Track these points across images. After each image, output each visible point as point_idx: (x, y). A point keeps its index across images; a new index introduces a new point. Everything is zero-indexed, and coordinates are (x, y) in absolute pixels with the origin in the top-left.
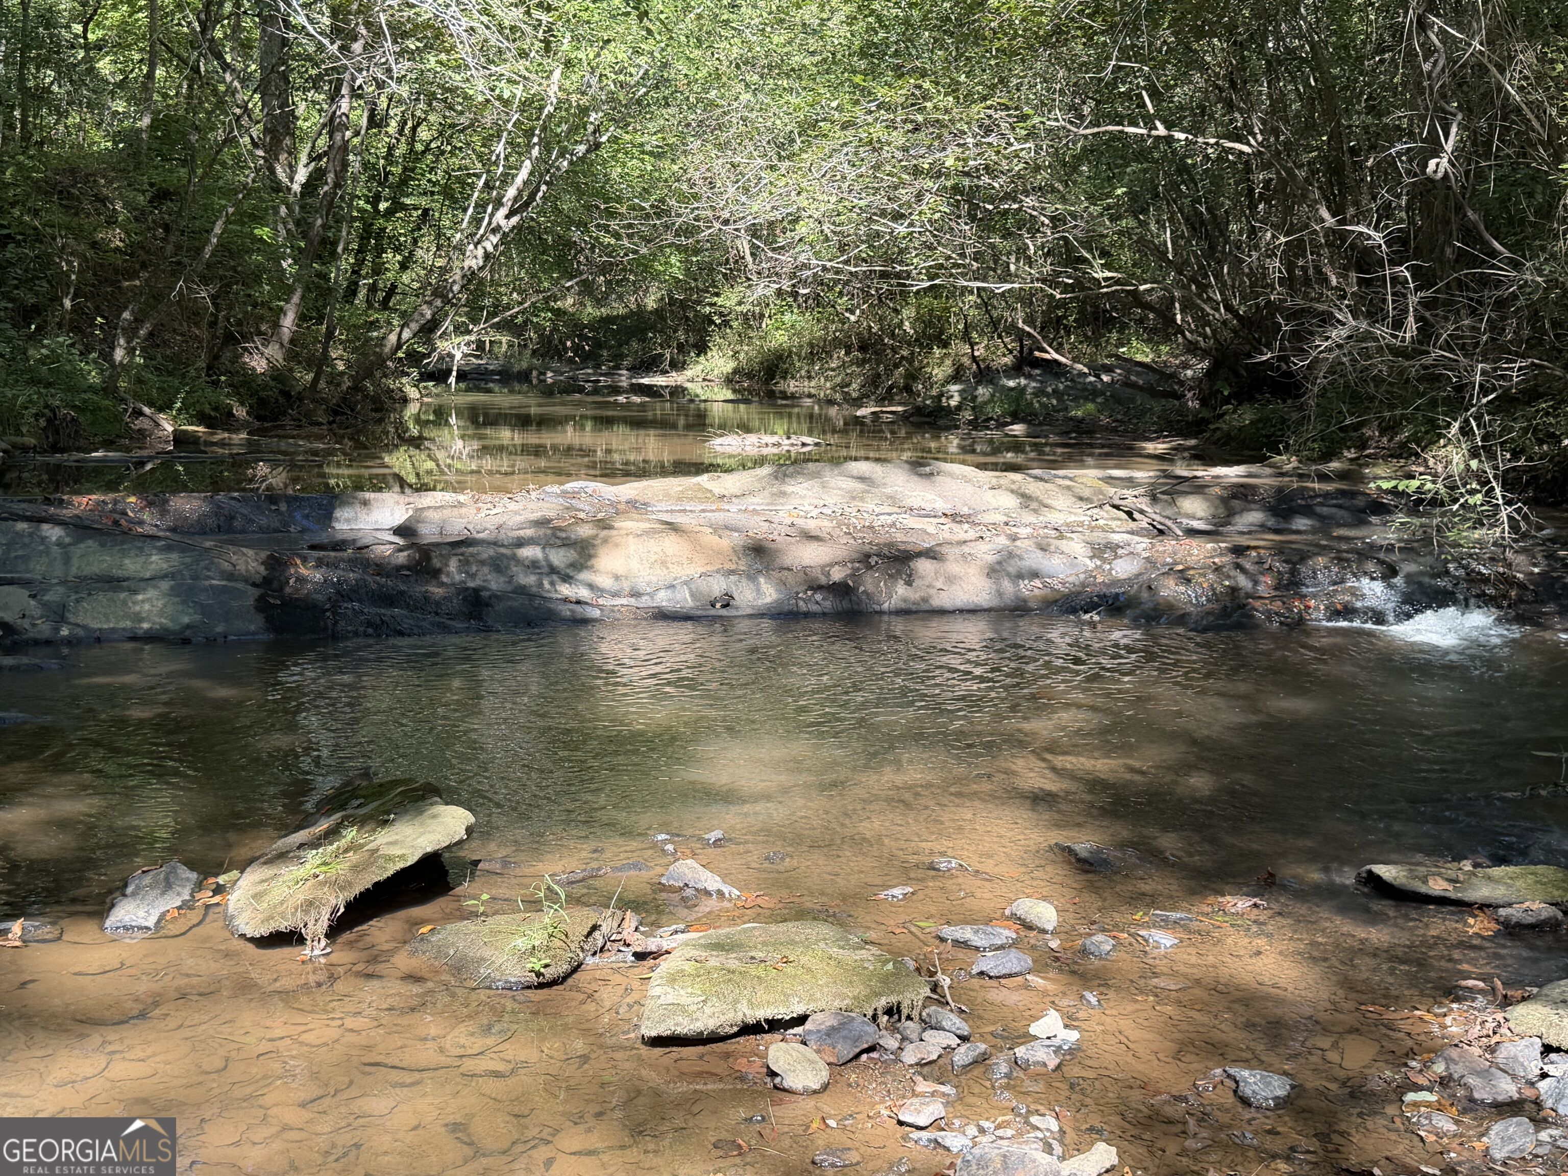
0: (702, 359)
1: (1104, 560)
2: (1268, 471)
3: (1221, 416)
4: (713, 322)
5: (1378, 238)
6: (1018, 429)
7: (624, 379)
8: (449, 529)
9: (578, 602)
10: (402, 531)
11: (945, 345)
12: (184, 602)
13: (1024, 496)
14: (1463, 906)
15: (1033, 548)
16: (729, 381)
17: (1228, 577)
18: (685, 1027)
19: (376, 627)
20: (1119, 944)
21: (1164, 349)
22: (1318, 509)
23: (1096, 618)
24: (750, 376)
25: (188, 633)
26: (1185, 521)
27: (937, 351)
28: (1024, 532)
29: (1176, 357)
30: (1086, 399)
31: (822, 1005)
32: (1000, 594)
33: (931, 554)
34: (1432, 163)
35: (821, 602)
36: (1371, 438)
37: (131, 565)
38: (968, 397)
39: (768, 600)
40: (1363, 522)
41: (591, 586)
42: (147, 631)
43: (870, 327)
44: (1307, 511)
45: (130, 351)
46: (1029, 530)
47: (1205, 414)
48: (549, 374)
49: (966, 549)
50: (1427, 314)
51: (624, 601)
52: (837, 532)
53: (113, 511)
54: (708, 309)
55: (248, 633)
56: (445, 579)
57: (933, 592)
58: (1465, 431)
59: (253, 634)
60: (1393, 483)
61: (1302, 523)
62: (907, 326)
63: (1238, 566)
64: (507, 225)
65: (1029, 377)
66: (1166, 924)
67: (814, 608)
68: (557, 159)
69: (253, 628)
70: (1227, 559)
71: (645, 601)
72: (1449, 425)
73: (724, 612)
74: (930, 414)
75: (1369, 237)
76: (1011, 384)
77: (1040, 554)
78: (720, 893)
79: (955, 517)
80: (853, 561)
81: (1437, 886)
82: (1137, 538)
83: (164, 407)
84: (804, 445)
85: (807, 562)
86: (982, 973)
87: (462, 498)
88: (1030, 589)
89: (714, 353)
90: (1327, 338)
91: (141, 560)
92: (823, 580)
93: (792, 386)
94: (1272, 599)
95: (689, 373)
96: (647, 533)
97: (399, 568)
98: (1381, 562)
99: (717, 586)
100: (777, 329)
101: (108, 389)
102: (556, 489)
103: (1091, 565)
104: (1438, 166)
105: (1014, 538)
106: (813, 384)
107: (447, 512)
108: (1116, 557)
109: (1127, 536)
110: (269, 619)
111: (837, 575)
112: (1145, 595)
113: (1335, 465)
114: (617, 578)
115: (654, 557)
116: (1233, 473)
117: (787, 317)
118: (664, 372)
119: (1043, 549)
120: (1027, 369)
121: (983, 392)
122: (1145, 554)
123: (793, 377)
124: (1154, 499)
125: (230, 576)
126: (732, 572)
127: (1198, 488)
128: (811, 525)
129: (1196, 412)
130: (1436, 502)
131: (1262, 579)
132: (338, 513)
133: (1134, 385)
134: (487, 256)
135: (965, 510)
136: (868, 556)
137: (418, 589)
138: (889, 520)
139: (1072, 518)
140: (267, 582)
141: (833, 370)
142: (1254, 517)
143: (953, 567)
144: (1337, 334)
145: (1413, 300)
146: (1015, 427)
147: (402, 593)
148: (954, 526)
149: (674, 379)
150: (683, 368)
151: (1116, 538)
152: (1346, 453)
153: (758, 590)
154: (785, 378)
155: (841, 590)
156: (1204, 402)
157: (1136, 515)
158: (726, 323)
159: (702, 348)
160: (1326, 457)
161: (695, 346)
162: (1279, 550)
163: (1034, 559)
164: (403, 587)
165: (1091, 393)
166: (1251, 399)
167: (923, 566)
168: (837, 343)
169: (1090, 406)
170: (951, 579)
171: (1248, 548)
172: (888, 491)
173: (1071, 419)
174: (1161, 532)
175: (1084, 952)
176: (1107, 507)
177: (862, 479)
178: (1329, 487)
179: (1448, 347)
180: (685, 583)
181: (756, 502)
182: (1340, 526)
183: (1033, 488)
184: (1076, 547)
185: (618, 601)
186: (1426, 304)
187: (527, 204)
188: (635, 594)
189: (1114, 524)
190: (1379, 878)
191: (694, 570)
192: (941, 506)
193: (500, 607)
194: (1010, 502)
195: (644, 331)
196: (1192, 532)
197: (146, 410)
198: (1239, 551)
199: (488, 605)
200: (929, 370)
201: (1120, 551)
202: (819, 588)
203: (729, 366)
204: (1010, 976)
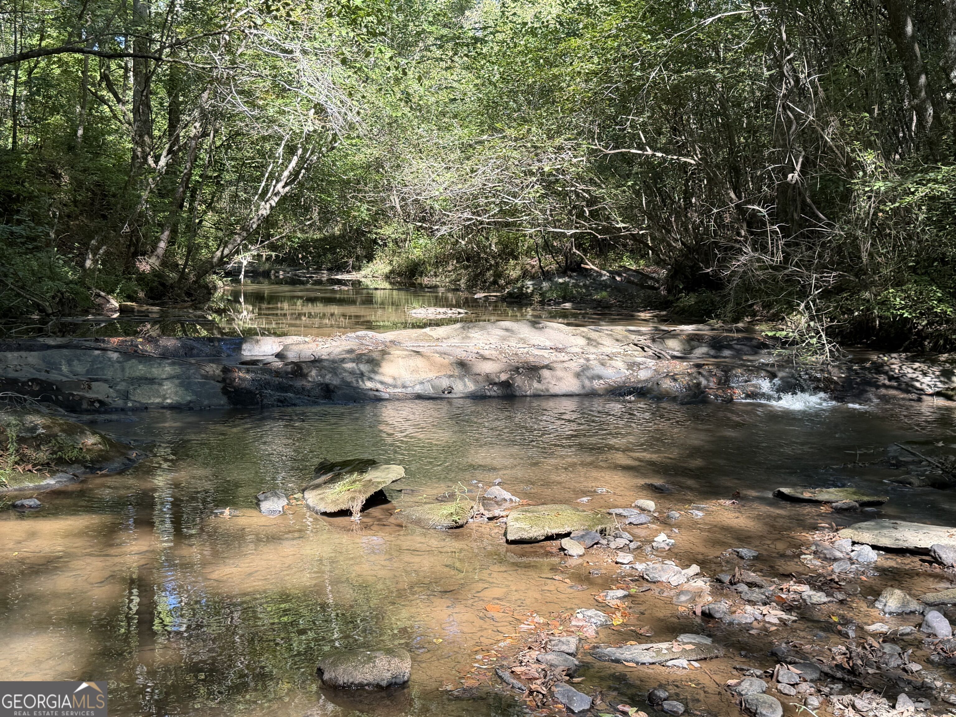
0: (370, 264)
1: (634, 371)
2: (707, 327)
3: (678, 299)
4: (378, 244)
5: (764, 211)
6: (568, 305)
7: (325, 276)
8: (302, 355)
9: (377, 391)
10: (280, 356)
11: (516, 258)
12: (186, 390)
13: (589, 339)
14: (817, 503)
15: (598, 365)
16: (387, 277)
17: (695, 378)
18: (526, 535)
19: (281, 401)
20: (681, 515)
21: (642, 262)
22: (736, 346)
23: (633, 398)
24: (400, 274)
25: (191, 405)
26: (671, 352)
27: (512, 262)
28: (592, 357)
29: (648, 267)
30: (602, 289)
31: (576, 528)
32: (583, 387)
33: (548, 367)
34: (790, 176)
35: (495, 391)
36: (758, 311)
37: (156, 372)
38: (538, 288)
39: (470, 390)
40: (756, 353)
41: (382, 383)
42: (170, 404)
43: (473, 248)
44: (729, 347)
45: (95, 262)
46: (594, 356)
47: (671, 298)
48: (281, 273)
49: (566, 365)
50: (788, 250)
51: (400, 390)
52: (500, 357)
53: (132, 345)
54: (374, 236)
55: (220, 405)
56: (310, 379)
57: (550, 386)
58: (807, 307)
59: (223, 405)
60: (773, 333)
61: (727, 353)
62: (493, 246)
63: (700, 373)
64: (283, 191)
65: (570, 277)
66: (698, 509)
67: (493, 393)
68: (310, 156)
69: (222, 402)
70: (694, 370)
71: (409, 390)
72: (799, 305)
73: (449, 396)
74: (517, 297)
75: (761, 212)
76: (561, 280)
77: (603, 367)
78: (511, 500)
79: (557, 350)
80: (510, 371)
81: (807, 495)
82: (649, 360)
83: (111, 292)
84: (459, 313)
85: (488, 371)
86: (630, 523)
87: (307, 339)
88: (597, 384)
89: (377, 261)
90: (739, 261)
91: (160, 369)
92: (497, 380)
93: (426, 281)
94: (718, 389)
95: (363, 273)
96: (407, 356)
97: (287, 373)
98: (768, 371)
99: (445, 383)
100: (415, 248)
101: (81, 282)
102: (353, 335)
103: (628, 373)
104: (793, 177)
105: (588, 360)
106: (438, 279)
107: (302, 346)
108: (639, 369)
109: (644, 359)
110: (229, 398)
111: (504, 377)
112: (655, 386)
113: (740, 325)
114: (395, 379)
115: (412, 369)
116: (689, 329)
117: (421, 241)
118: (349, 272)
119: (603, 364)
120: (569, 273)
121: (545, 285)
122: (654, 368)
123: (426, 276)
124: (654, 340)
125: (206, 377)
126: (451, 376)
127: (673, 335)
128: (486, 353)
129: (665, 296)
130: (794, 343)
131: (711, 379)
132: (244, 346)
133: (632, 283)
134: (272, 208)
135: (561, 346)
136: (518, 368)
137: (299, 383)
138: (526, 350)
139: (614, 350)
140: (224, 380)
141: (450, 272)
142: (702, 350)
143: (559, 373)
144: (743, 259)
145: (781, 242)
146: (567, 304)
147: (291, 386)
148: (557, 353)
149: (354, 276)
150: (359, 269)
151: (639, 360)
152: (746, 319)
153: (465, 385)
154: (421, 276)
155: (506, 385)
156: (669, 291)
157: (646, 349)
158: (385, 245)
159: (370, 258)
160: (736, 320)
161: (366, 257)
162: (717, 365)
163: (598, 370)
164: (291, 383)
165: (603, 286)
166: (694, 291)
167: (545, 373)
168: (452, 256)
169: (604, 293)
170: (559, 379)
171: (704, 365)
172: (522, 336)
173: (595, 300)
174: (659, 358)
175: (668, 517)
176: (631, 345)
177: (507, 330)
178: (740, 335)
179: (797, 265)
180: (428, 381)
181: (455, 341)
182: (746, 354)
183: (594, 335)
184: (619, 364)
185: (396, 390)
186: (787, 245)
187: (294, 180)
188: (404, 387)
189: (636, 353)
190: (783, 493)
191: (431, 375)
192: (548, 344)
193: (340, 392)
194: (582, 342)
195: (335, 248)
196: (674, 357)
197: (103, 294)
198: (698, 366)
199: (333, 392)
200: (507, 272)
201: (641, 366)
202: (495, 384)
203: (388, 269)
204: (642, 524)
